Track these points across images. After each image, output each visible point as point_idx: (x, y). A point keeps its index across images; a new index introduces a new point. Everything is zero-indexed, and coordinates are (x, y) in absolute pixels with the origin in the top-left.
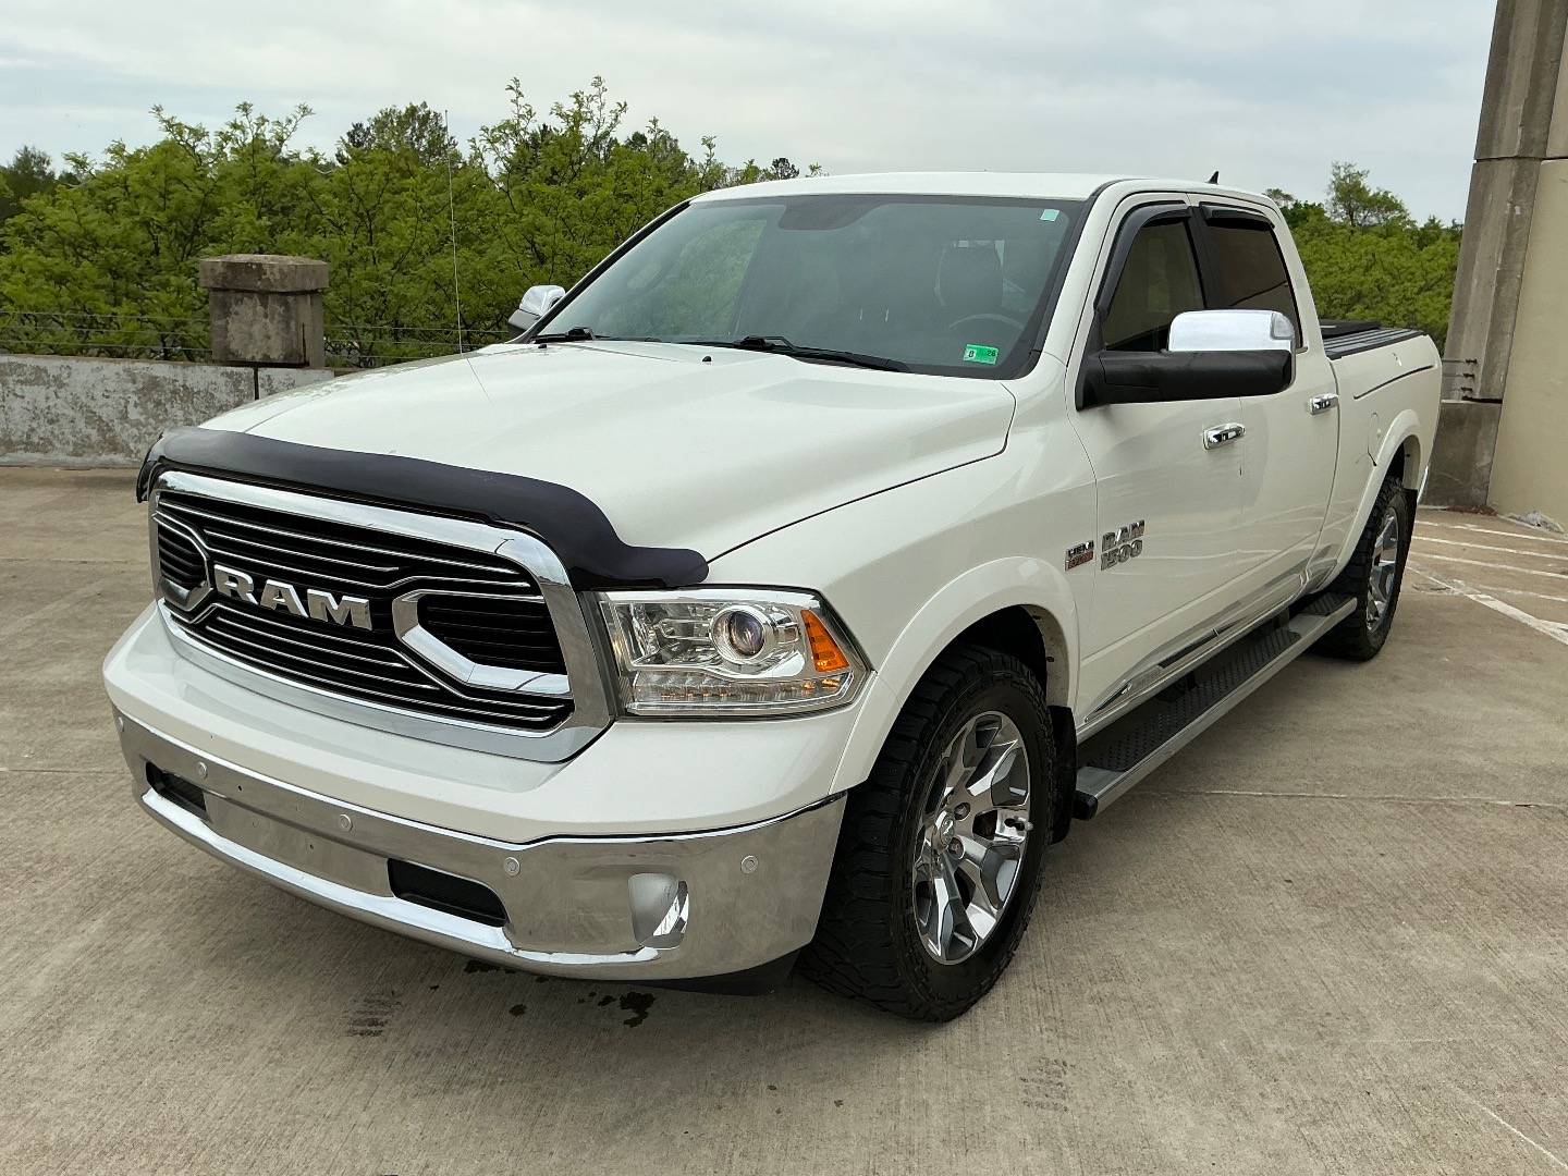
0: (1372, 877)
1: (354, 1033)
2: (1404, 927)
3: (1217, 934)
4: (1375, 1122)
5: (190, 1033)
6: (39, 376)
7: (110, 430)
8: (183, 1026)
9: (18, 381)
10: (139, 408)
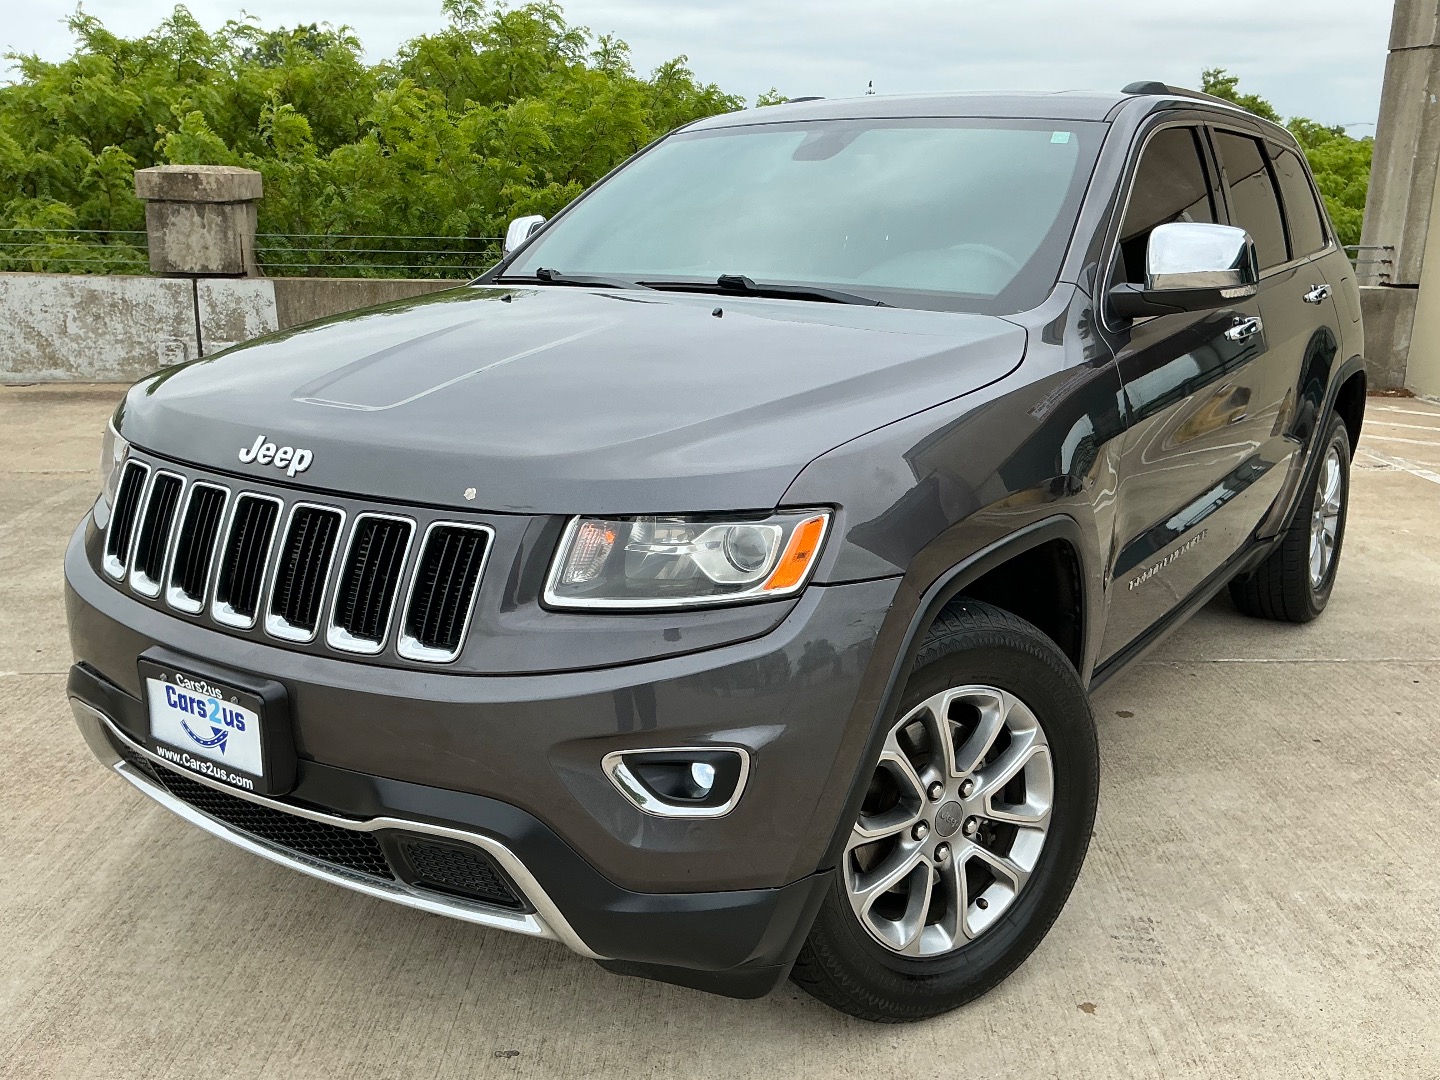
0: (1395, 735)
7: (50, 345)
10: (78, 323)
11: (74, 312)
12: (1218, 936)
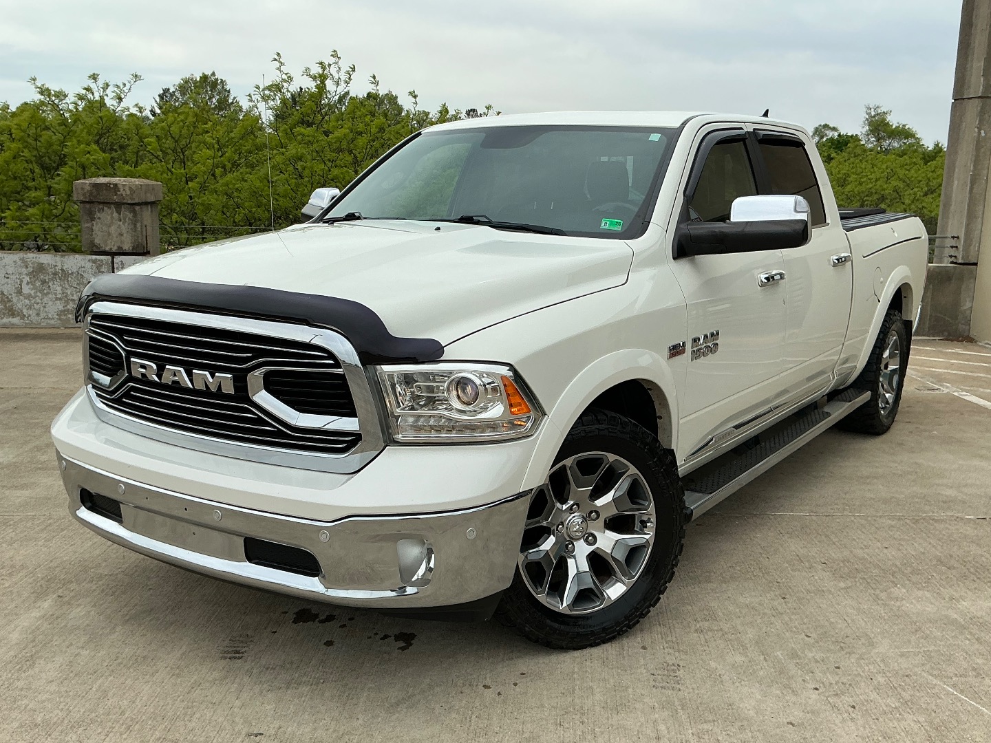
0: (879, 561)
1: (225, 658)
2: (899, 588)
3: (777, 593)
4: (875, 694)
5: (120, 661)
7: (10, 301)
8: (113, 657)
10: (30, 286)
11: (27, 278)
12: (720, 675)
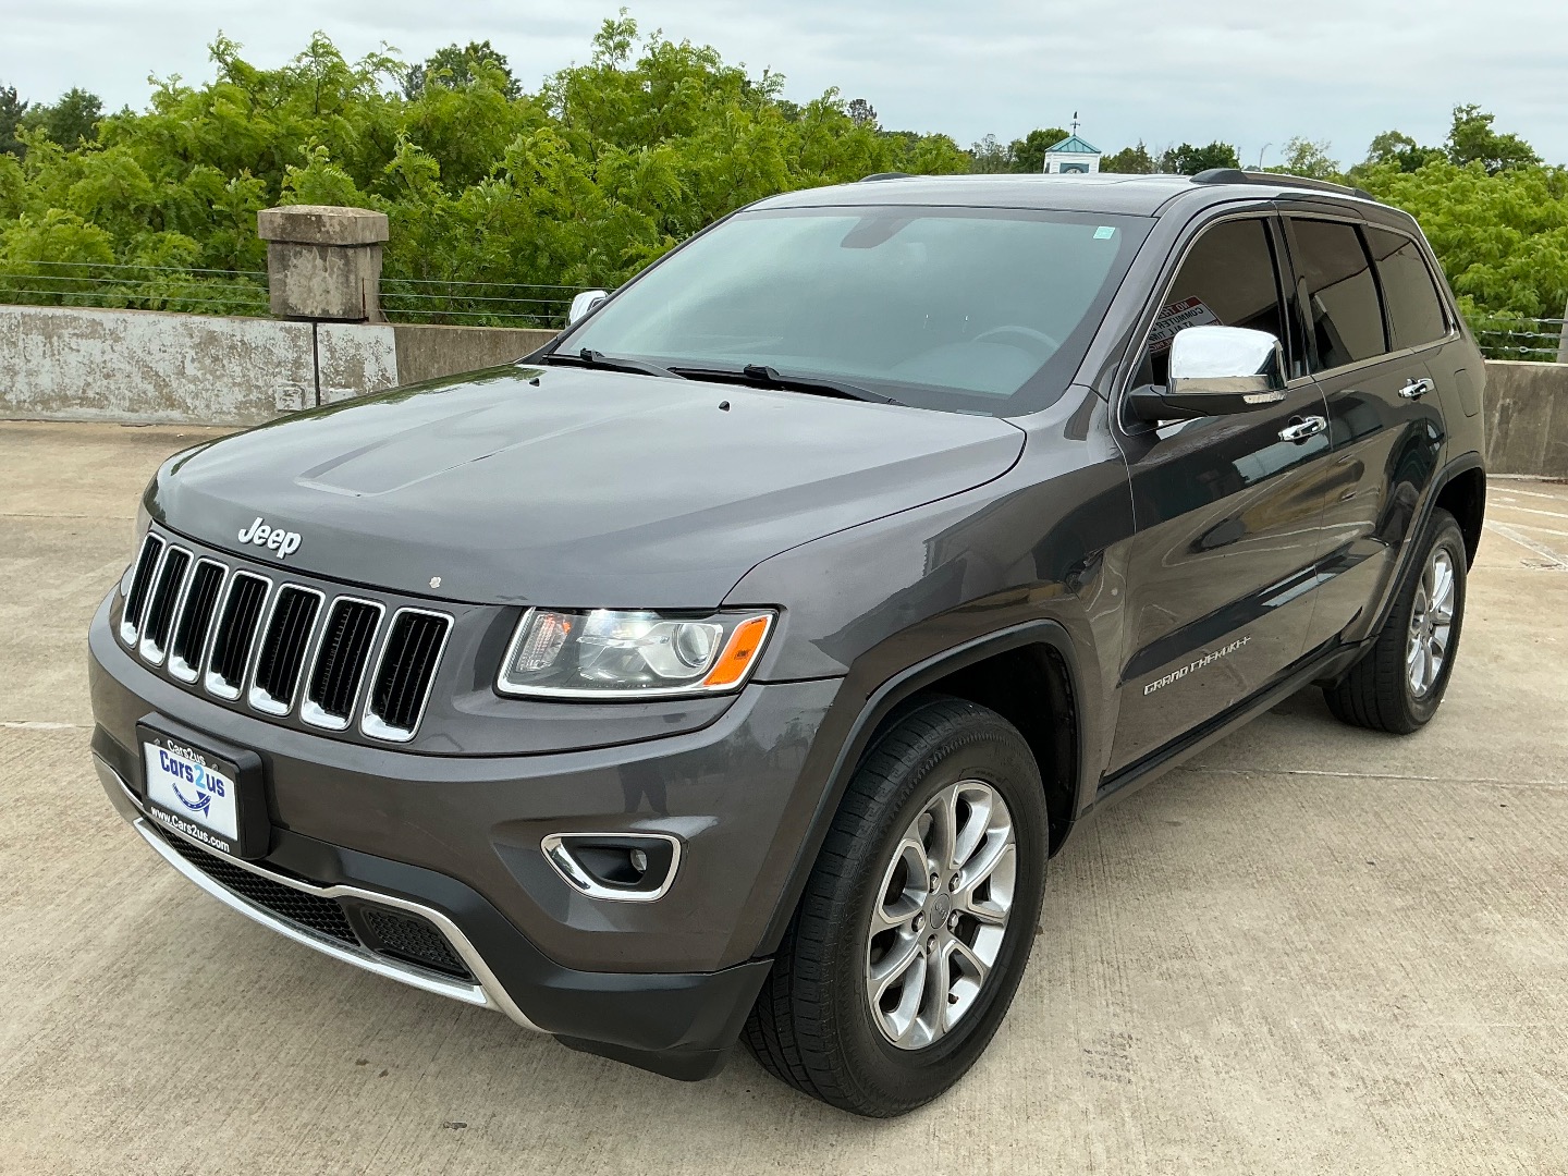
0: (1459, 860)
2: (1490, 912)
3: (1294, 914)
4: (1448, 1103)
6: (94, 331)
7: (167, 385)
9: (74, 334)
10: (196, 364)
11: (192, 353)
12: (1196, 1057)
